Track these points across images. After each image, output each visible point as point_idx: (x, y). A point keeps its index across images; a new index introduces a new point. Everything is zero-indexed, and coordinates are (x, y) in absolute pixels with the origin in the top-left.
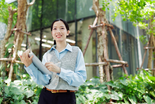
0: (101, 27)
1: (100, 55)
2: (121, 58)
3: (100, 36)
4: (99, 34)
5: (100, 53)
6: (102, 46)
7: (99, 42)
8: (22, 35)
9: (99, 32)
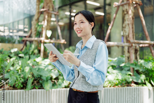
0: (128, 5)
1: (125, 35)
2: (149, 38)
3: (126, 14)
4: (125, 13)
5: (126, 33)
6: (127, 25)
7: (125, 20)
8: (50, 15)
9: (125, 10)
